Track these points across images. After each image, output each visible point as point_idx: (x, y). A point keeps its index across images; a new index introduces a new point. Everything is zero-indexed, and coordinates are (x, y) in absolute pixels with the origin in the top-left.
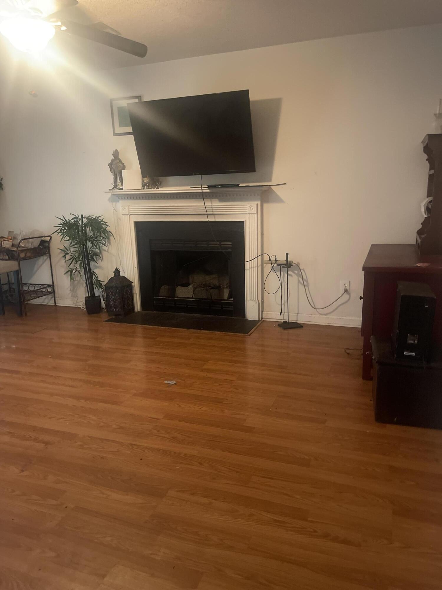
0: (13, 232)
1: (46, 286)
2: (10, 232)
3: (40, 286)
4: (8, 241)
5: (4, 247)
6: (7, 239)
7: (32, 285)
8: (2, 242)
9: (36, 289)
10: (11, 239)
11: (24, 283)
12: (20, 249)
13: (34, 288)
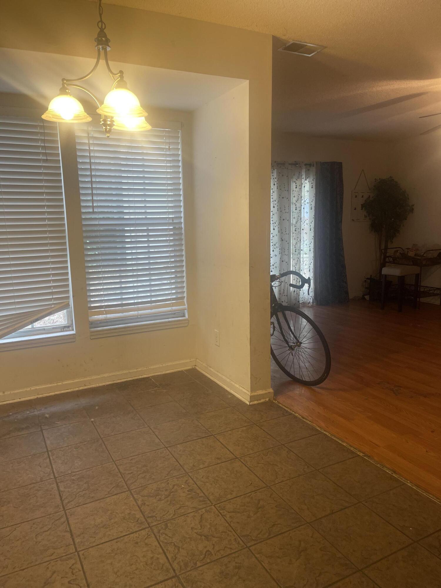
0: (417, 245)
1: (435, 289)
2: (414, 245)
3: (430, 288)
4: (413, 251)
5: (409, 255)
6: (412, 250)
7: (423, 287)
8: (408, 252)
9: (426, 290)
10: (415, 250)
11: (422, 285)
12: (423, 258)
13: (424, 290)
